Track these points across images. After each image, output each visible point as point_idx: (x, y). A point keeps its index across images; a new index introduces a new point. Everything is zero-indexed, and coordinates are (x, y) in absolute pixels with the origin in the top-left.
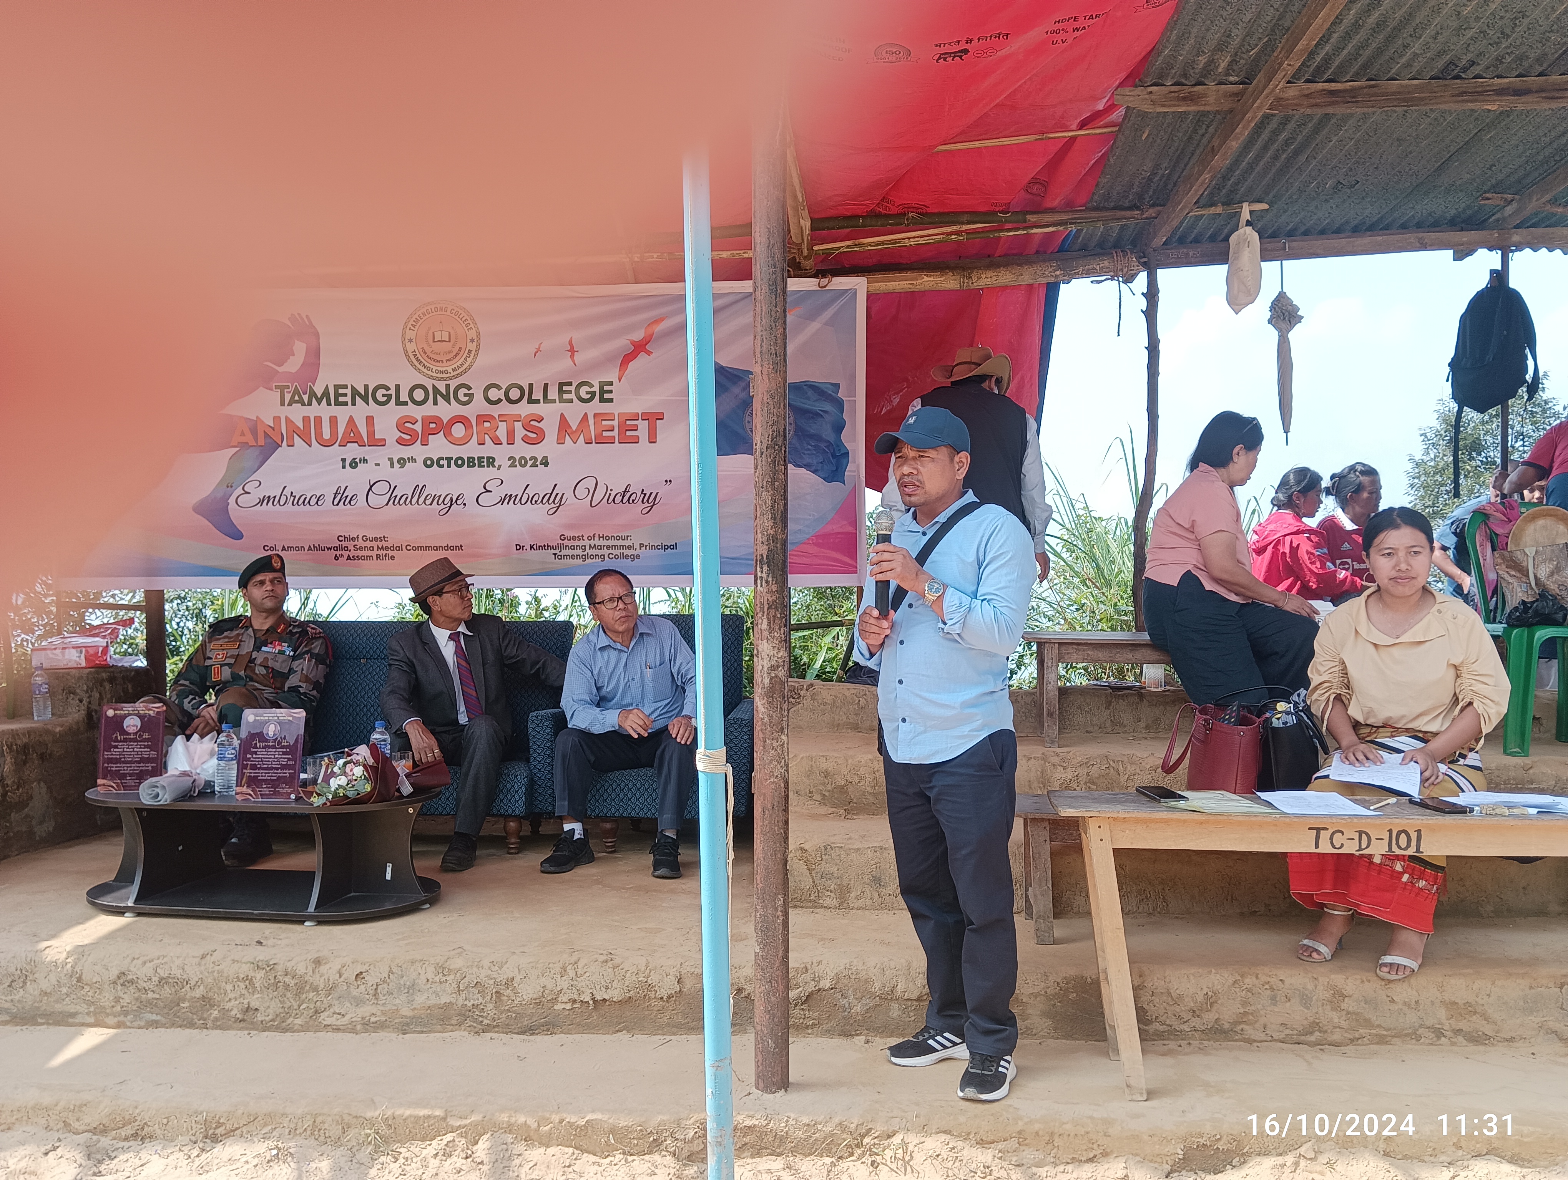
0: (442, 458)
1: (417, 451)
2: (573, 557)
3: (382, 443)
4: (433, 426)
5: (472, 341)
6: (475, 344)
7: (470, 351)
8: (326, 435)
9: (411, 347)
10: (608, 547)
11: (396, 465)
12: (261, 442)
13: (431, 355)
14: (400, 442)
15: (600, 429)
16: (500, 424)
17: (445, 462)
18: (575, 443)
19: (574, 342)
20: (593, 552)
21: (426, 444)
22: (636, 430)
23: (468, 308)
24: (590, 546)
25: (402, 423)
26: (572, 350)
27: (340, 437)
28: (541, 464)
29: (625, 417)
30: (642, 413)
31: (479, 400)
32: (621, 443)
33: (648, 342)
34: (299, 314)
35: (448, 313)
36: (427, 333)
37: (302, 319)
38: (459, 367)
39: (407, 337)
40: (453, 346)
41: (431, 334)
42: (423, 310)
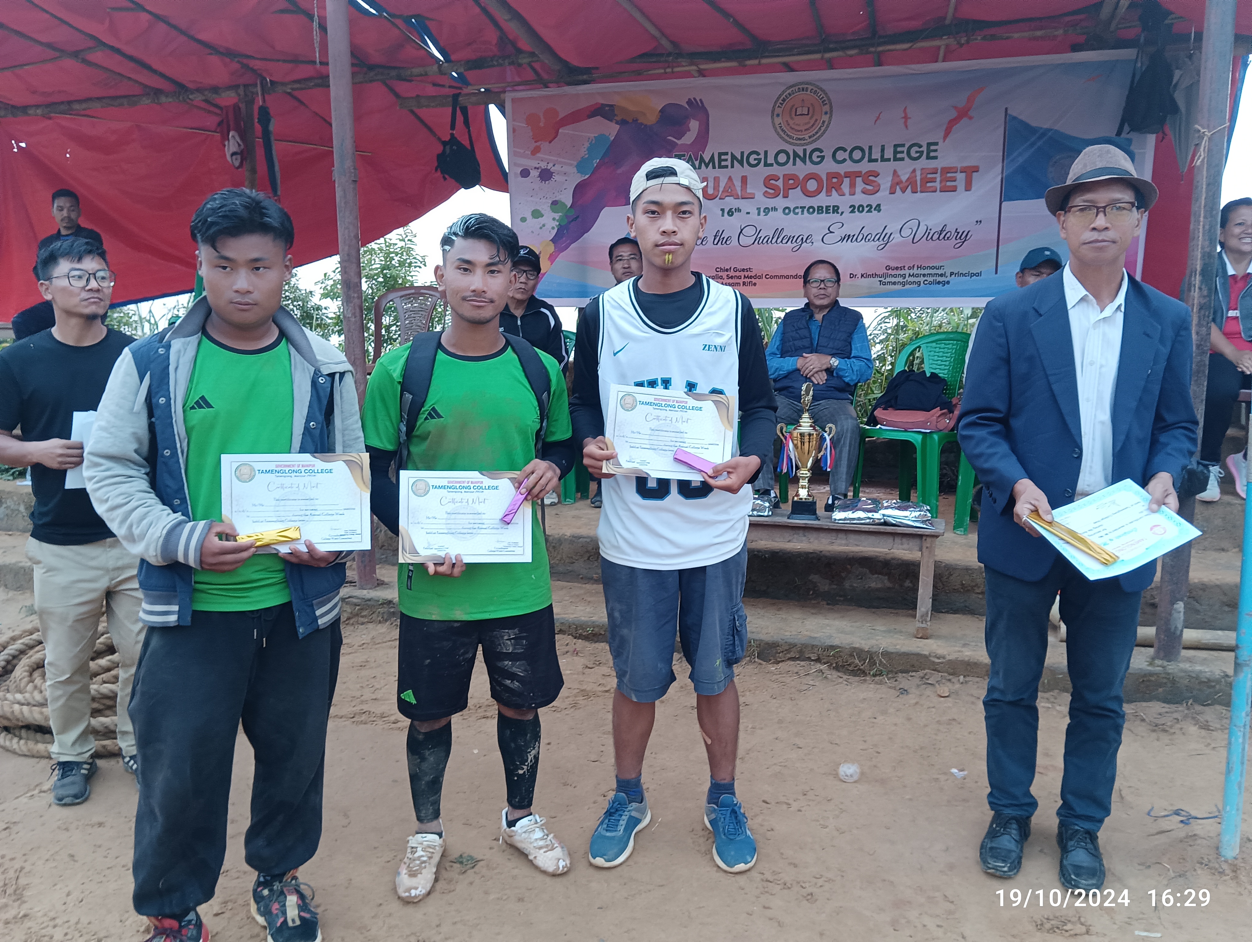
0: (797, 208)
1: (780, 202)
2: (894, 283)
3: (752, 196)
4: (791, 182)
5: (826, 113)
6: (828, 116)
7: (824, 122)
8: (712, 191)
9: (778, 121)
10: (924, 275)
11: (762, 213)
13: (793, 126)
14: (766, 194)
15: (925, 181)
16: (845, 179)
17: (799, 210)
18: (904, 192)
19: (908, 111)
20: (912, 279)
21: (786, 196)
22: (955, 181)
23: (824, 87)
24: (910, 275)
25: (768, 181)
26: (906, 118)
27: (720, 193)
28: (875, 210)
29: (946, 170)
30: (961, 167)
31: (828, 159)
32: (941, 191)
33: (969, 110)
34: (695, 99)
35: (808, 92)
36: (791, 109)
37: (697, 102)
38: (814, 135)
39: (775, 113)
40: (811, 118)
41: (794, 110)
42: (789, 91)
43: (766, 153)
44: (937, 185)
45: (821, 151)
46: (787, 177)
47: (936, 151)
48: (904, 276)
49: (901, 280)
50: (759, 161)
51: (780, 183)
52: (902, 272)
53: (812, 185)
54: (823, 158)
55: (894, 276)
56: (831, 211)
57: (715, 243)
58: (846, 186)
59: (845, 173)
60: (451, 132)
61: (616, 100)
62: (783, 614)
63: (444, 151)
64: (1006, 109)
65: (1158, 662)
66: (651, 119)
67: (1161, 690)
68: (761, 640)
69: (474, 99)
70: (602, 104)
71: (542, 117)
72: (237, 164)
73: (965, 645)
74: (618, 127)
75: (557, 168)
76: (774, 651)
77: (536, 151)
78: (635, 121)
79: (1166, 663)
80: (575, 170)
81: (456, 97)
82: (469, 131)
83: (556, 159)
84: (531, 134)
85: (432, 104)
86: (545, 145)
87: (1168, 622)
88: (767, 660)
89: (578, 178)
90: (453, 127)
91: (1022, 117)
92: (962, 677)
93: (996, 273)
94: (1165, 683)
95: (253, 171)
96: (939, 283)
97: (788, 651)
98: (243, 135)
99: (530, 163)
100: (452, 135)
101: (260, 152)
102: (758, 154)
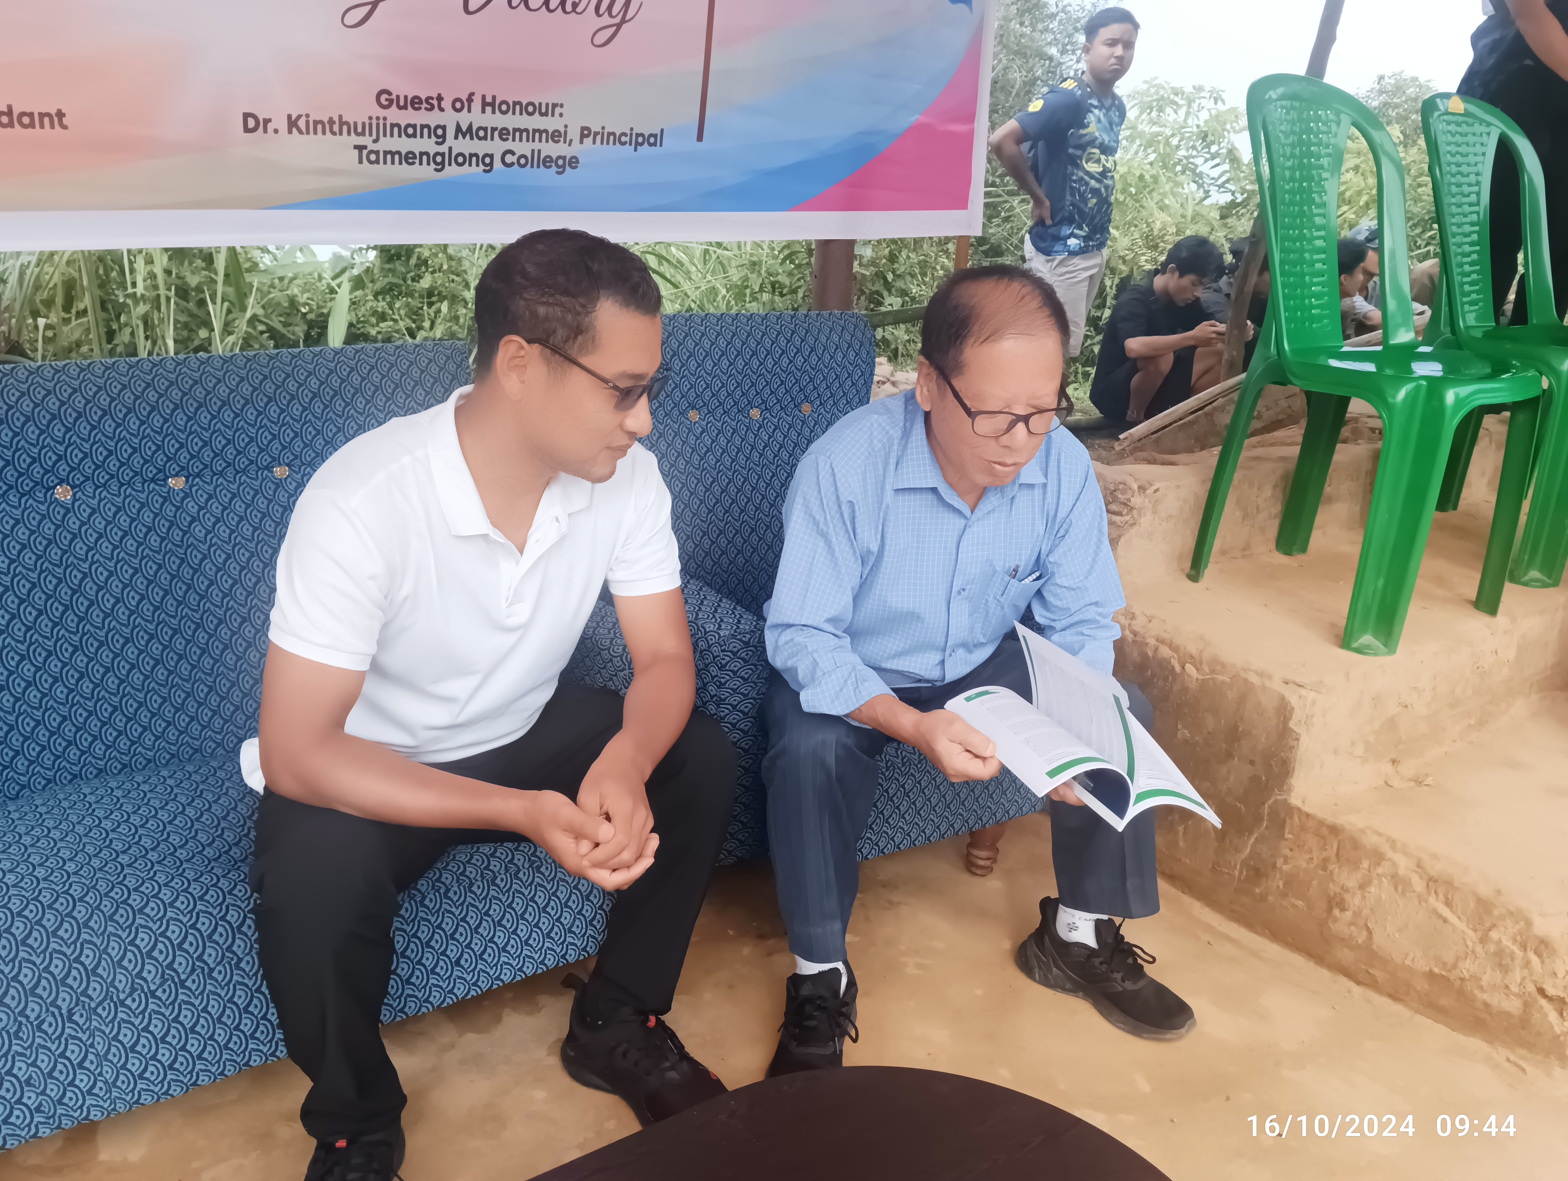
2: (409, 158)
10: (504, 134)
20: (465, 146)
24: (458, 128)
48: (439, 133)
49: (428, 145)
52: (433, 118)
55: (411, 131)
93: (701, 137)
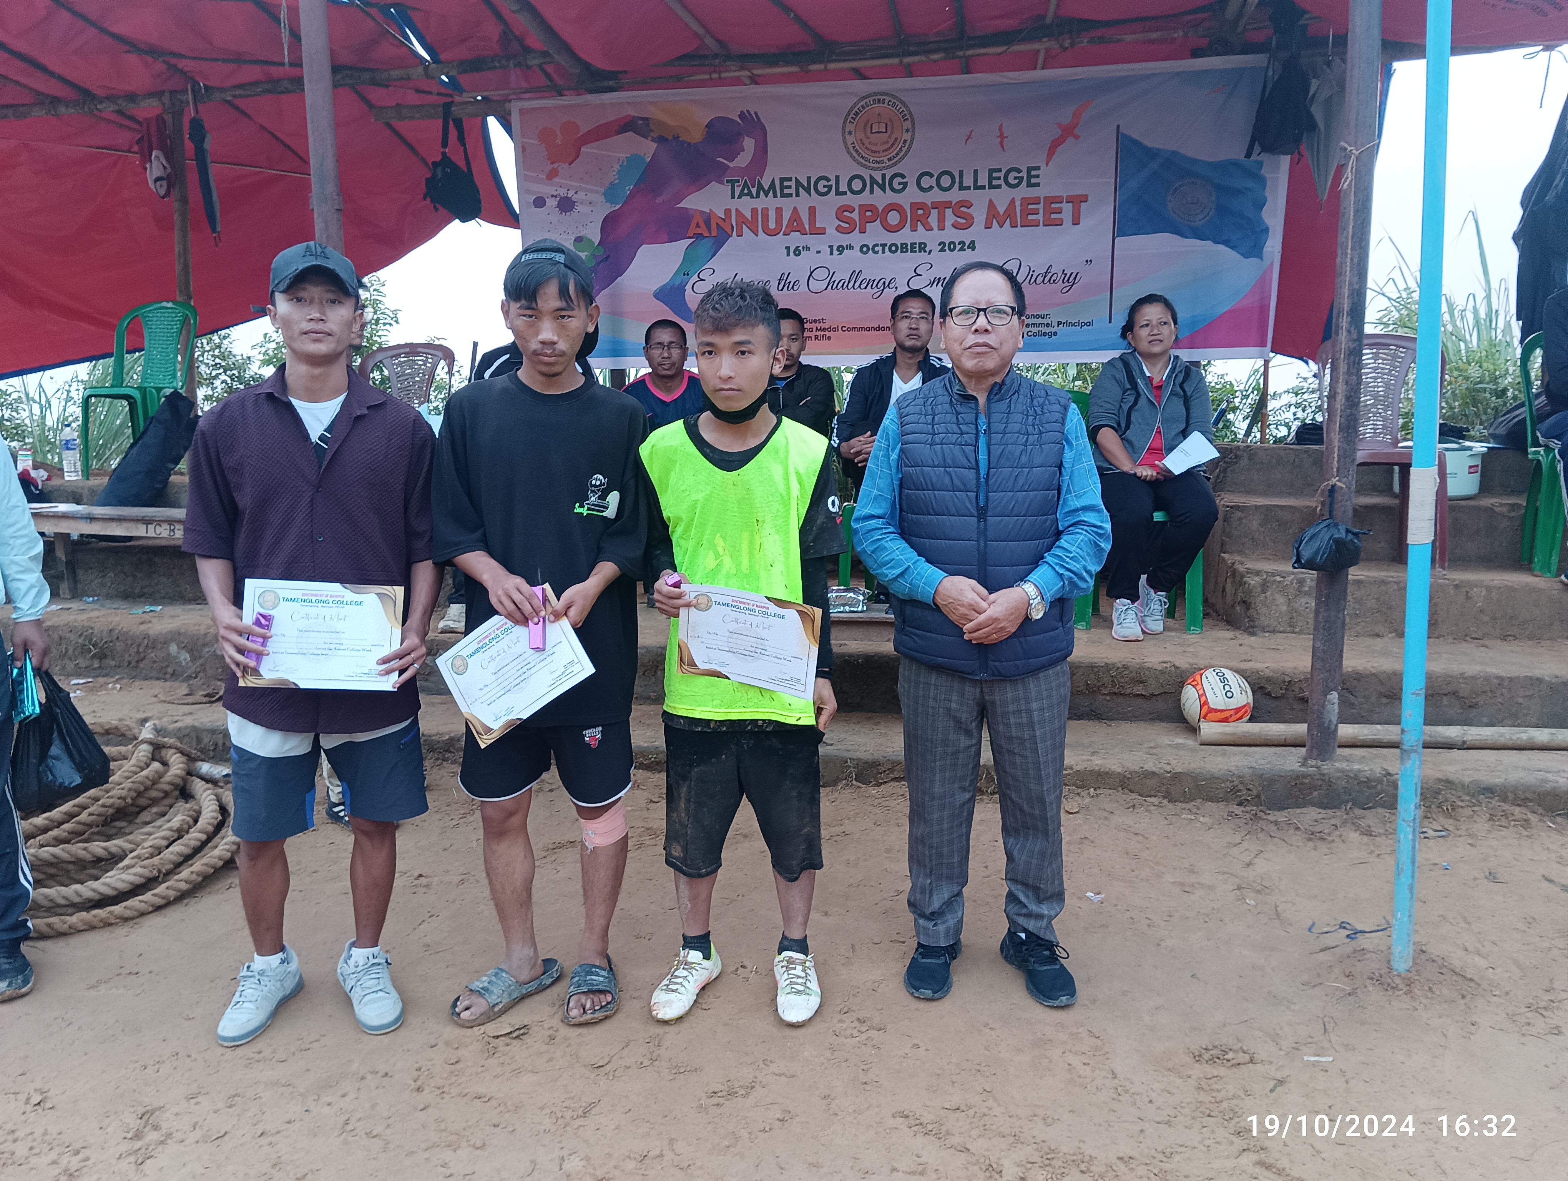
0: (877, 245)
1: (857, 239)
3: (822, 232)
4: (869, 214)
5: (907, 131)
6: (910, 134)
7: (905, 141)
8: (772, 225)
9: (850, 139)
11: (835, 252)
12: (714, 233)
13: (869, 147)
14: (839, 229)
15: (1026, 213)
16: (932, 211)
17: (880, 248)
18: (1001, 227)
19: (1004, 130)
21: (863, 231)
22: (1060, 213)
23: (903, 99)
25: (841, 212)
26: (1002, 137)
27: (784, 226)
28: (969, 247)
29: (1050, 200)
30: (1067, 197)
31: (912, 188)
32: (1045, 225)
33: (1075, 126)
34: (748, 111)
35: (886, 105)
36: (866, 125)
37: (751, 115)
38: (894, 157)
39: (847, 130)
40: (890, 137)
41: (869, 125)
42: (863, 103)
43: (837, 178)
44: (1040, 217)
45: (903, 177)
46: (864, 208)
47: (1038, 176)
50: (830, 187)
51: (855, 216)
53: (894, 218)
54: (905, 185)
56: (917, 249)
57: (780, 287)
58: (933, 219)
59: (932, 203)
60: (442, 150)
61: (653, 112)
62: (882, 729)
63: (434, 176)
64: (1118, 126)
65: (1311, 762)
66: (696, 135)
67: (1315, 793)
68: (859, 759)
69: (470, 109)
70: (634, 117)
71: (558, 132)
72: (162, 192)
73: (1093, 753)
74: (655, 145)
75: (580, 196)
76: (875, 771)
77: (552, 175)
78: (676, 138)
79: (1320, 763)
80: (603, 198)
81: (447, 106)
82: (465, 149)
83: (578, 184)
84: (546, 153)
85: (417, 115)
86: (563, 167)
87: (1320, 714)
88: (867, 783)
89: (608, 209)
90: (445, 144)
91: (1136, 136)
92: (1092, 790)
93: (1110, 322)
94: (1321, 786)
95: (184, 200)
96: (1045, 334)
97: (891, 770)
98: (169, 155)
99: (546, 190)
100: (444, 154)
101: (192, 178)
102: (828, 180)
